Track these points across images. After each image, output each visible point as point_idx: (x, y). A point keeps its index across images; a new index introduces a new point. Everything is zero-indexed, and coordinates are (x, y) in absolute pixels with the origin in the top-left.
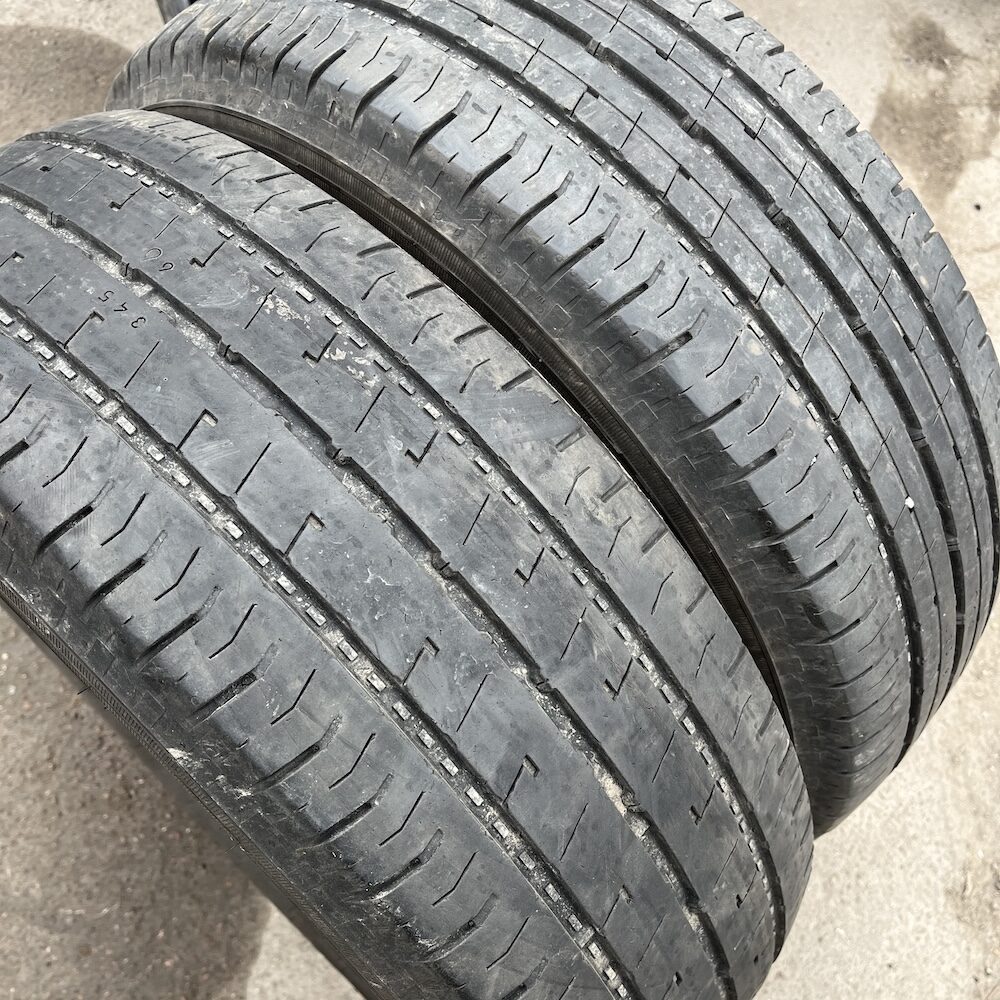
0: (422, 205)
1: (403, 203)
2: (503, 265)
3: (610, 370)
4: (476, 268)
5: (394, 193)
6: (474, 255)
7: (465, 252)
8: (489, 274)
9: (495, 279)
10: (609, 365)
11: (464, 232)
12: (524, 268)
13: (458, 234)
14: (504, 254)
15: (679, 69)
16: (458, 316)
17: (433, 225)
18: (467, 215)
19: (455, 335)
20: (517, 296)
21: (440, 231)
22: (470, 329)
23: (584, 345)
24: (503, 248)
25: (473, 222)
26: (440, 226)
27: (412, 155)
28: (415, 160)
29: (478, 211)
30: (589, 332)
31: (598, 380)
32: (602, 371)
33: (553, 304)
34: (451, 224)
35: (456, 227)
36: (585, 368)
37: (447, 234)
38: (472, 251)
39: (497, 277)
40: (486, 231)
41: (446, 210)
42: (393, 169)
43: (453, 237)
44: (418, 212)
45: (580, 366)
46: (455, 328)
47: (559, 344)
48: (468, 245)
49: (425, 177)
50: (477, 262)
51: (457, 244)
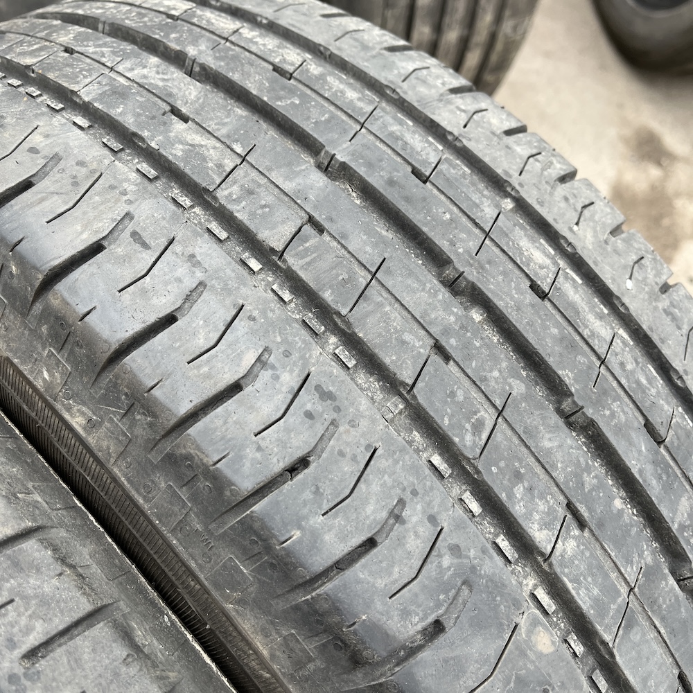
0: (46, 375)
1: (22, 368)
2: (153, 482)
3: (311, 666)
4: (115, 479)
5: (11, 351)
6: (112, 461)
7: (100, 454)
8: (133, 493)
9: (141, 501)
10: (310, 660)
11: (101, 423)
12: (184, 494)
13: (91, 425)
14: (155, 467)
15: (442, 197)
16: (44, 601)
17: (58, 407)
18: (105, 400)
19: (25, 648)
20: (173, 531)
21: (67, 416)
22: (61, 627)
23: (272, 623)
24: (155, 457)
25: (114, 413)
26: (69, 409)
27: (34, 301)
28: (38, 307)
29: (119, 399)
30: (280, 605)
31: (292, 678)
32: (299, 664)
33: (227, 555)
34: (84, 409)
35: (90, 414)
36: (273, 656)
37: (77, 422)
38: (109, 454)
39: (145, 498)
40: (130, 428)
41: (77, 387)
42: (12, 317)
43: (84, 429)
44: (39, 384)
45: (265, 652)
46: (28, 630)
47: (233, 614)
48: (105, 444)
49: (50, 335)
50: (116, 470)
51: (91, 440)
